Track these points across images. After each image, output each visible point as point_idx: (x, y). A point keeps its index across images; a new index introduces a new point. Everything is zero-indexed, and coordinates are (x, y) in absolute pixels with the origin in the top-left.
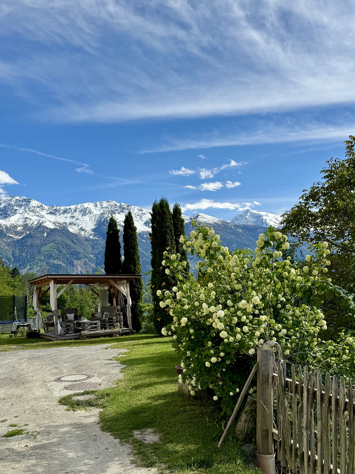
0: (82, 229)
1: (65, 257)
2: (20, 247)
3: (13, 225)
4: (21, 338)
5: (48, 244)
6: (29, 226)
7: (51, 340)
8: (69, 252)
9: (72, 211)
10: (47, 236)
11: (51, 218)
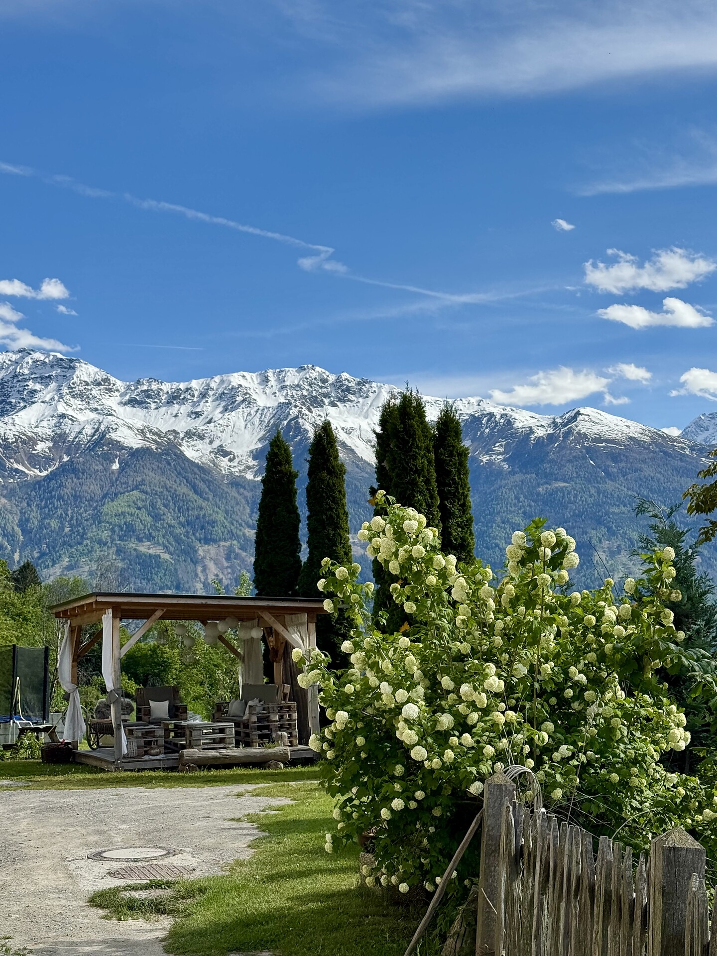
0: (222, 452)
1: (171, 533)
2: (43, 503)
3: (25, 435)
4: (28, 763)
5: (124, 493)
6: (70, 438)
7: (102, 770)
8: (182, 519)
9: (193, 396)
10: (122, 469)
11: (134, 415)
